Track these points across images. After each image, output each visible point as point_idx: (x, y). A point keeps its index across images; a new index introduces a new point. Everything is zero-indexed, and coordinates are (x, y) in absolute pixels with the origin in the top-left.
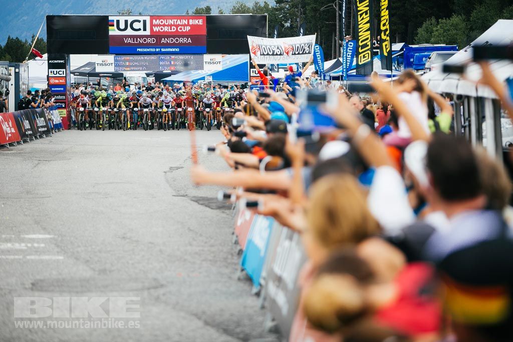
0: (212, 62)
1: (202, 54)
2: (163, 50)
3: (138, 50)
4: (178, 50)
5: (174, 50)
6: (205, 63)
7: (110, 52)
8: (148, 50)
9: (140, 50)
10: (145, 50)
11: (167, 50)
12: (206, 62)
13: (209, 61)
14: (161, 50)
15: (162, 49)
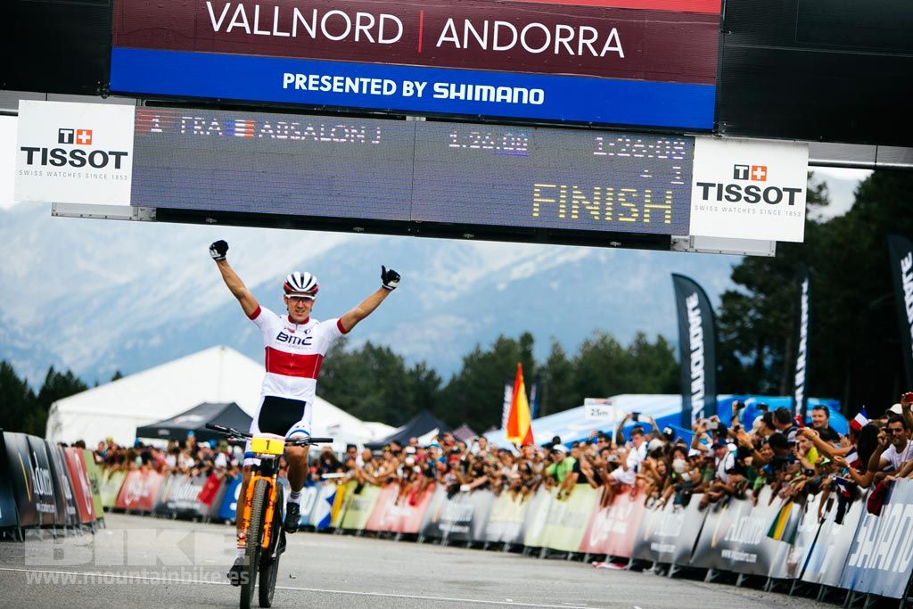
0: (745, 190)
1: (685, 132)
2: (443, 91)
3: (288, 79)
4: (534, 97)
5: (512, 95)
6: (697, 192)
7: (113, 84)
8: (352, 85)
9: (300, 81)
10: (333, 84)
11: (467, 92)
12: (706, 186)
13: (728, 180)
14: (429, 91)
15: (436, 87)
